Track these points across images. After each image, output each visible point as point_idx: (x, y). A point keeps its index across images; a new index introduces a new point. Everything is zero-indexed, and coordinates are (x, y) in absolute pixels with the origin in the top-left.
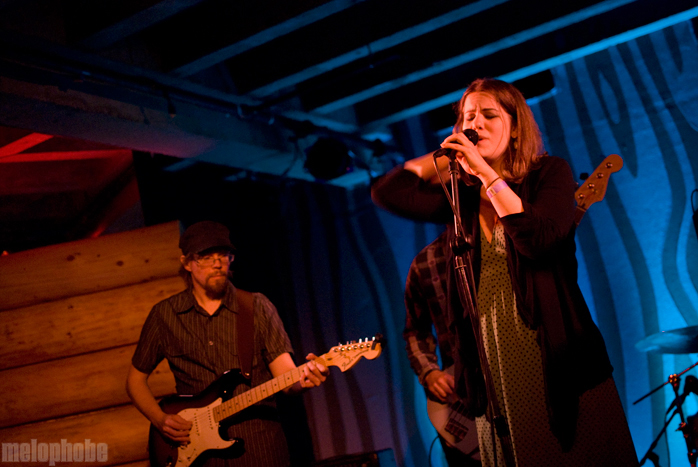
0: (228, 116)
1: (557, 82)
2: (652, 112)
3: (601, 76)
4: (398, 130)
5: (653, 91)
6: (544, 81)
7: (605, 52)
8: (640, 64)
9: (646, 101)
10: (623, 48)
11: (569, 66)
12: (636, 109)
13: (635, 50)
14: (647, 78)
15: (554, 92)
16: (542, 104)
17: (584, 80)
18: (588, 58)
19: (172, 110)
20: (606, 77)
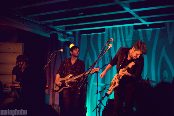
0: (36, 25)
1: (105, 31)
2: (121, 41)
3: (114, 32)
4: (74, 32)
5: (123, 37)
6: (103, 30)
7: (116, 28)
8: (122, 31)
9: (121, 39)
10: (119, 28)
11: (109, 28)
12: (119, 40)
13: (122, 28)
14: (122, 34)
15: (105, 32)
16: (102, 34)
17: (111, 31)
18: (113, 28)
19: (23, 23)
20: (115, 32)
